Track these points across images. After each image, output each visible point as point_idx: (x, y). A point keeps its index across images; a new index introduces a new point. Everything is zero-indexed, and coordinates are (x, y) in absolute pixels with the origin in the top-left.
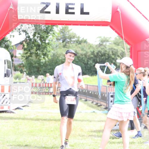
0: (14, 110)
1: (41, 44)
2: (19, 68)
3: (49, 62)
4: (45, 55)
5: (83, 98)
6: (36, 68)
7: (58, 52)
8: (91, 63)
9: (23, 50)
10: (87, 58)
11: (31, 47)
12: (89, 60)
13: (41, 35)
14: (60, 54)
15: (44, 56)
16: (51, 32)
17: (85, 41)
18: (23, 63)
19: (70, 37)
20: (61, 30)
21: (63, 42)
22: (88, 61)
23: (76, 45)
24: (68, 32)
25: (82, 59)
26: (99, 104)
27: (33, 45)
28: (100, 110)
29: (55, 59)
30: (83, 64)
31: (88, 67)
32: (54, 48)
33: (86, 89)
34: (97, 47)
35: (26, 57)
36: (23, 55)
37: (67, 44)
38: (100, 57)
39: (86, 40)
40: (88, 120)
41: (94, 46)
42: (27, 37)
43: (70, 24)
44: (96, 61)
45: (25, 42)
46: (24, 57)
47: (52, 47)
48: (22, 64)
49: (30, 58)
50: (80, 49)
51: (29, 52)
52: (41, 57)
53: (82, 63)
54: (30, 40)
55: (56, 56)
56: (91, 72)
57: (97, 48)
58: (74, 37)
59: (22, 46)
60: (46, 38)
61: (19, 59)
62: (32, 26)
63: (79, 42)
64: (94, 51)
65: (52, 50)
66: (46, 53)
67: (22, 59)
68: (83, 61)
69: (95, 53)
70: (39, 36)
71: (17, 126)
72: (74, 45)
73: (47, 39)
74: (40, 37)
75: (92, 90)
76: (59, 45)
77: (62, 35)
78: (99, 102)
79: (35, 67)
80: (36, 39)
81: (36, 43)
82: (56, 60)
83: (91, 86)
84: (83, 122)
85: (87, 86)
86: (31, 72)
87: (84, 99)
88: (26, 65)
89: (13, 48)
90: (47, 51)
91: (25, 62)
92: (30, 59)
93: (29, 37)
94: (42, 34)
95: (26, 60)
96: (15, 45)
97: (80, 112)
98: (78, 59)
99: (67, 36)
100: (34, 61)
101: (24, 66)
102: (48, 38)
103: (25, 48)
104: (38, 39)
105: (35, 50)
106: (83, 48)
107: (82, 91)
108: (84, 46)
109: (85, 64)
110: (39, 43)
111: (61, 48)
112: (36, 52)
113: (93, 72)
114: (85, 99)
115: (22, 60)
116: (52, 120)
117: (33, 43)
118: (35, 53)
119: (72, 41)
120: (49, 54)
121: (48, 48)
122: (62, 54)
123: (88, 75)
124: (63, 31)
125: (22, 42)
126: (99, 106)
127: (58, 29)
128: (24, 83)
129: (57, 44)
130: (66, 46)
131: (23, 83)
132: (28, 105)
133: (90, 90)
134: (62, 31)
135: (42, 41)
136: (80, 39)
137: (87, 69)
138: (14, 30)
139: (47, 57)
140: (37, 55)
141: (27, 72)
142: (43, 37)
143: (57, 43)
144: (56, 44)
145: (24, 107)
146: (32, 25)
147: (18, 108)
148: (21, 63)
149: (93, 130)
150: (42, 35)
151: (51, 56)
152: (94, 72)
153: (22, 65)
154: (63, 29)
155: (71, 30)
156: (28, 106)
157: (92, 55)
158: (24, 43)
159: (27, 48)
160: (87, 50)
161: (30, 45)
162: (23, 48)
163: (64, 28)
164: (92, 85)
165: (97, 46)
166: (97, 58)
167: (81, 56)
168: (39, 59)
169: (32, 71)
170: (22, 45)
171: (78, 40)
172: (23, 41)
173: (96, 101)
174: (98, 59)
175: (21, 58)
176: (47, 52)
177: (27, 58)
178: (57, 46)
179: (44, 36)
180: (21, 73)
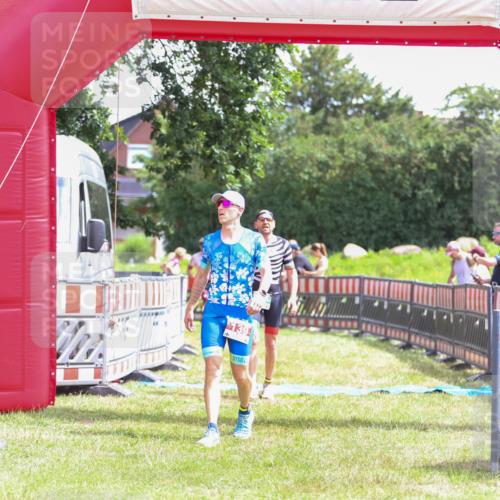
0: (118, 381)
1: (226, 119)
2: (137, 216)
3: (256, 191)
4: (240, 162)
5: (395, 339)
6: (207, 216)
7: (293, 149)
8: (427, 194)
9: (154, 141)
10: (410, 174)
11: (186, 130)
12: (421, 184)
13: (223, 83)
14: (302, 158)
15: (236, 166)
16: (265, 71)
17: (405, 107)
18: (155, 195)
19: (342, 89)
20: (306, 60)
21: (315, 110)
22: (415, 187)
23: (367, 124)
24: (336, 69)
25: (393, 179)
26: (459, 362)
27: (195, 124)
28: (462, 386)
29: (283, 180)
30: (397, 201)
31: (416, 212)
32: (277, 136)
33: (409, 299)
34: (451, 132)
35: (165, 171)
36: (152, 164)
37: (331, 120)
38: (464, 170)
39: (410, 99)
40: (412, 424)
41: (440, 128)
42: (168, 91)
43: (342, 41)
44: (447, 186)
45: (163, 113)
46: (158, 171)
47: (269, 130)
48: (151, 198)
49: (182, 174)
50: (383, 140)
51: (178, 153)
52: (225, 171)
53: (392, 196)
54: (183, 101)
55: (285, 166)
56: (428, 233)
57: (452, 135)
58: (358, 91)
59: (148, 127)
60: (247, 97)
61: (139, 180)
62: (191, 47)
63: (380, 111)
64: (440, 148)
65: (270, 143)
66: (244, 156)
67: (149, 179)
68: (396, 189)
69: (444, 152)
70: (216, 85)
71: (132, 445)
72: (359, 122)
73: (249, 99)
74: (221, 90)
75: (430, 304)
76: (299, 124)
77: (310, 84)
78: (459, 351)
79: (201, 211)
80: (206, 97)
81: (206, 117)
82: (286, 183)
83: (428, 286)
84: (395, 431)
85: (409, 286)
86: (187, 233)
87: (399, 339)
88: (168, 206)
89: (115, 136)
90: (248, 146)
91: (163, 194)
92: (184, 180)
93: (177, 90)
94: (231, 80)
95: (165, 185)
96: (122, 123)
97: (382, 391)
98: (375, 179)
99: (329, 88)
100: (198, 189)
101: (156, 209)
102: (252, 97)
103: (161, 135)
104: (213, 100)
105: (202, 145)
106: (396, 134)
107: (393, 307)
108: (401, 125)
109: (404, 199)
110: (216, 114)
111: (306, 137)
112: (208, 152)
113: (434, 232)
114: (403, 341)
115: (150, 185)
116: (269, 423)
117: (194, 115)
118: (204, 156)
119: (351, 106)
120: (257, 161)
121: (254, 133)
122: (310, 157)
123: (415, 244)
124: (316, 68)
125: (149, 110)
126: (459, 367)
127: (293, 59)
128: (159, 278)
129: (289, 120)
130: (325, 128)
131: (153, 277)
132: (174, 363)
133: (425, 303)
134: (311, 68)
135: (230, 106)
136: (384, 100)
137: (411, 222)
138: (116, 64)
139: (251, 173)
140: (210, 162)
141: (172, 232)
142: (236, 91)
143: (292, 114)
144: (284, 121)
145: (160, 372)
146: (187, 42)
147: (134, 376)
148: (144, 195)
149: (433, 463)
150: (229, 83)
151: (265, 168)
152: (443, 233)
153: (149, 205)
154: (313, 59)
155: (348, 60)
156: (175, 368)
157: (433, 161)
158: (159, 115)
159: (169, 136)
160: (411, 143)
161: (181, 122)
162: (152, 136)
163: (319, 55)
164: (430, 283)
165: (450, 125)
166: (453, 174)
167: (387, 168)
168: (216, 177)
169: (190, 227)
170: (152, 121)
171: (376, 103)
172: (156, 107)
173: (446, 349)
174: (456, 178)
175: (145, 174)
176: (250, 150)
177: (169, 176)
178: (289, 129)
179: (237, 85)
180: (148, 233)
